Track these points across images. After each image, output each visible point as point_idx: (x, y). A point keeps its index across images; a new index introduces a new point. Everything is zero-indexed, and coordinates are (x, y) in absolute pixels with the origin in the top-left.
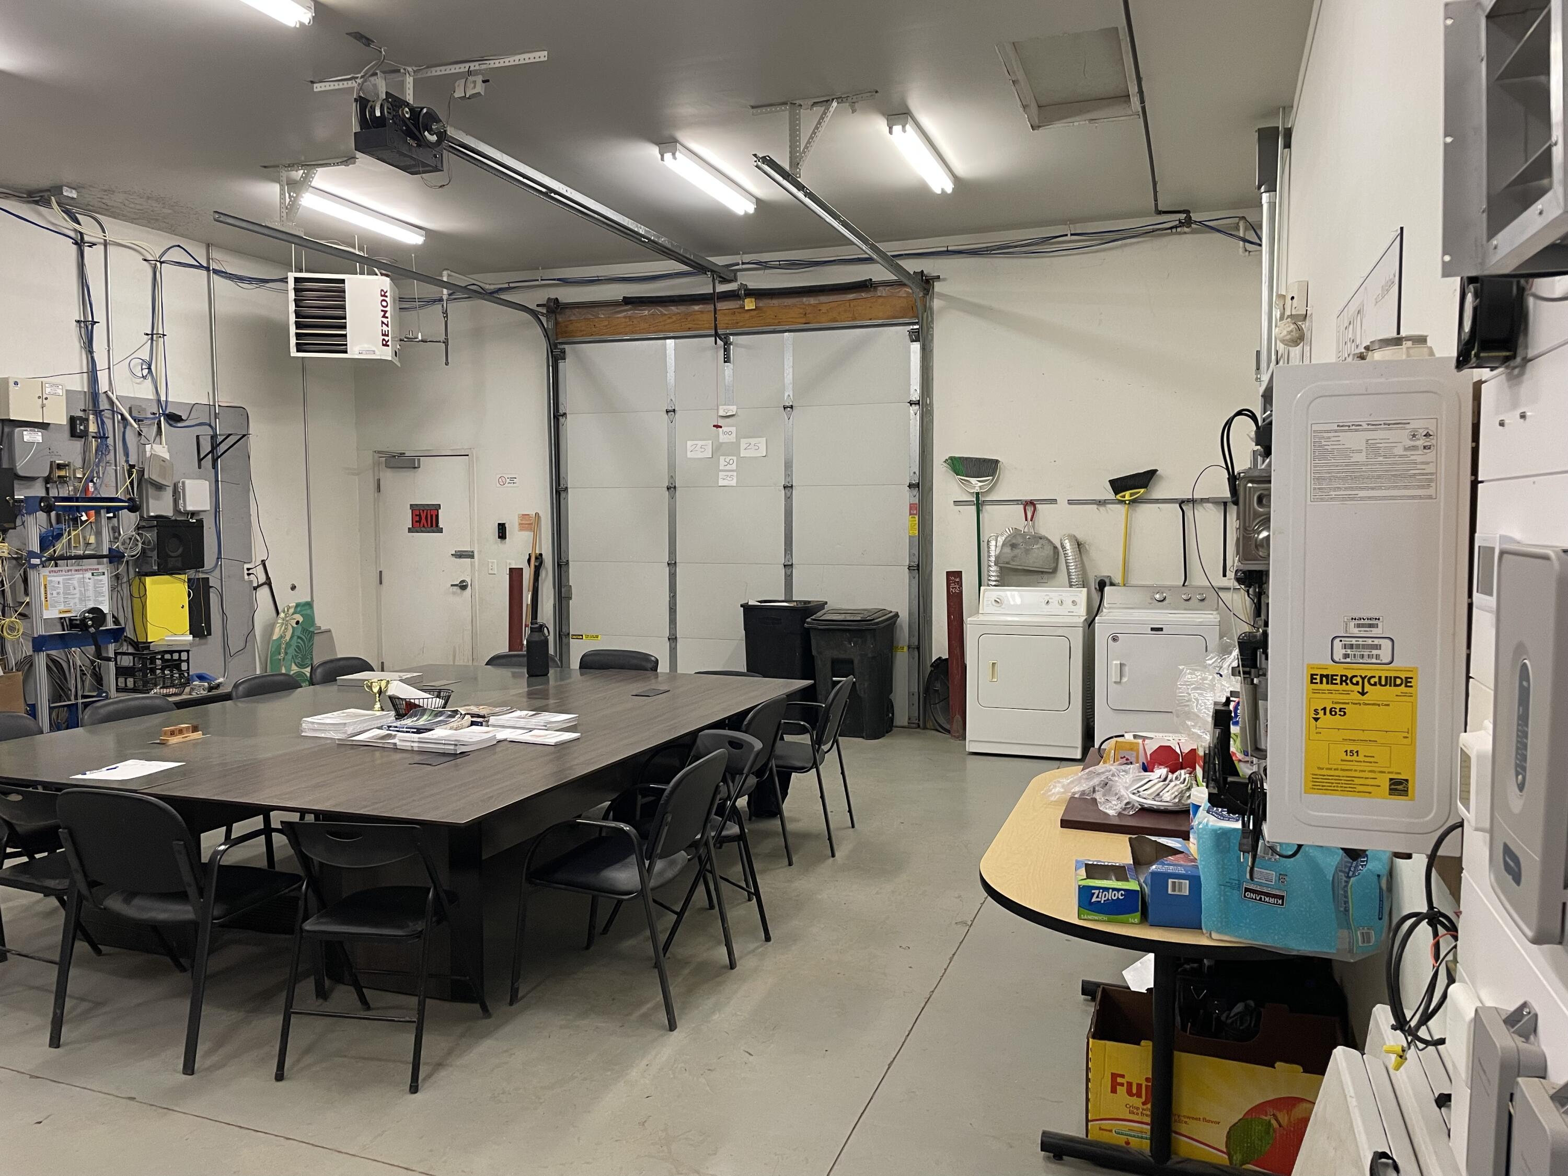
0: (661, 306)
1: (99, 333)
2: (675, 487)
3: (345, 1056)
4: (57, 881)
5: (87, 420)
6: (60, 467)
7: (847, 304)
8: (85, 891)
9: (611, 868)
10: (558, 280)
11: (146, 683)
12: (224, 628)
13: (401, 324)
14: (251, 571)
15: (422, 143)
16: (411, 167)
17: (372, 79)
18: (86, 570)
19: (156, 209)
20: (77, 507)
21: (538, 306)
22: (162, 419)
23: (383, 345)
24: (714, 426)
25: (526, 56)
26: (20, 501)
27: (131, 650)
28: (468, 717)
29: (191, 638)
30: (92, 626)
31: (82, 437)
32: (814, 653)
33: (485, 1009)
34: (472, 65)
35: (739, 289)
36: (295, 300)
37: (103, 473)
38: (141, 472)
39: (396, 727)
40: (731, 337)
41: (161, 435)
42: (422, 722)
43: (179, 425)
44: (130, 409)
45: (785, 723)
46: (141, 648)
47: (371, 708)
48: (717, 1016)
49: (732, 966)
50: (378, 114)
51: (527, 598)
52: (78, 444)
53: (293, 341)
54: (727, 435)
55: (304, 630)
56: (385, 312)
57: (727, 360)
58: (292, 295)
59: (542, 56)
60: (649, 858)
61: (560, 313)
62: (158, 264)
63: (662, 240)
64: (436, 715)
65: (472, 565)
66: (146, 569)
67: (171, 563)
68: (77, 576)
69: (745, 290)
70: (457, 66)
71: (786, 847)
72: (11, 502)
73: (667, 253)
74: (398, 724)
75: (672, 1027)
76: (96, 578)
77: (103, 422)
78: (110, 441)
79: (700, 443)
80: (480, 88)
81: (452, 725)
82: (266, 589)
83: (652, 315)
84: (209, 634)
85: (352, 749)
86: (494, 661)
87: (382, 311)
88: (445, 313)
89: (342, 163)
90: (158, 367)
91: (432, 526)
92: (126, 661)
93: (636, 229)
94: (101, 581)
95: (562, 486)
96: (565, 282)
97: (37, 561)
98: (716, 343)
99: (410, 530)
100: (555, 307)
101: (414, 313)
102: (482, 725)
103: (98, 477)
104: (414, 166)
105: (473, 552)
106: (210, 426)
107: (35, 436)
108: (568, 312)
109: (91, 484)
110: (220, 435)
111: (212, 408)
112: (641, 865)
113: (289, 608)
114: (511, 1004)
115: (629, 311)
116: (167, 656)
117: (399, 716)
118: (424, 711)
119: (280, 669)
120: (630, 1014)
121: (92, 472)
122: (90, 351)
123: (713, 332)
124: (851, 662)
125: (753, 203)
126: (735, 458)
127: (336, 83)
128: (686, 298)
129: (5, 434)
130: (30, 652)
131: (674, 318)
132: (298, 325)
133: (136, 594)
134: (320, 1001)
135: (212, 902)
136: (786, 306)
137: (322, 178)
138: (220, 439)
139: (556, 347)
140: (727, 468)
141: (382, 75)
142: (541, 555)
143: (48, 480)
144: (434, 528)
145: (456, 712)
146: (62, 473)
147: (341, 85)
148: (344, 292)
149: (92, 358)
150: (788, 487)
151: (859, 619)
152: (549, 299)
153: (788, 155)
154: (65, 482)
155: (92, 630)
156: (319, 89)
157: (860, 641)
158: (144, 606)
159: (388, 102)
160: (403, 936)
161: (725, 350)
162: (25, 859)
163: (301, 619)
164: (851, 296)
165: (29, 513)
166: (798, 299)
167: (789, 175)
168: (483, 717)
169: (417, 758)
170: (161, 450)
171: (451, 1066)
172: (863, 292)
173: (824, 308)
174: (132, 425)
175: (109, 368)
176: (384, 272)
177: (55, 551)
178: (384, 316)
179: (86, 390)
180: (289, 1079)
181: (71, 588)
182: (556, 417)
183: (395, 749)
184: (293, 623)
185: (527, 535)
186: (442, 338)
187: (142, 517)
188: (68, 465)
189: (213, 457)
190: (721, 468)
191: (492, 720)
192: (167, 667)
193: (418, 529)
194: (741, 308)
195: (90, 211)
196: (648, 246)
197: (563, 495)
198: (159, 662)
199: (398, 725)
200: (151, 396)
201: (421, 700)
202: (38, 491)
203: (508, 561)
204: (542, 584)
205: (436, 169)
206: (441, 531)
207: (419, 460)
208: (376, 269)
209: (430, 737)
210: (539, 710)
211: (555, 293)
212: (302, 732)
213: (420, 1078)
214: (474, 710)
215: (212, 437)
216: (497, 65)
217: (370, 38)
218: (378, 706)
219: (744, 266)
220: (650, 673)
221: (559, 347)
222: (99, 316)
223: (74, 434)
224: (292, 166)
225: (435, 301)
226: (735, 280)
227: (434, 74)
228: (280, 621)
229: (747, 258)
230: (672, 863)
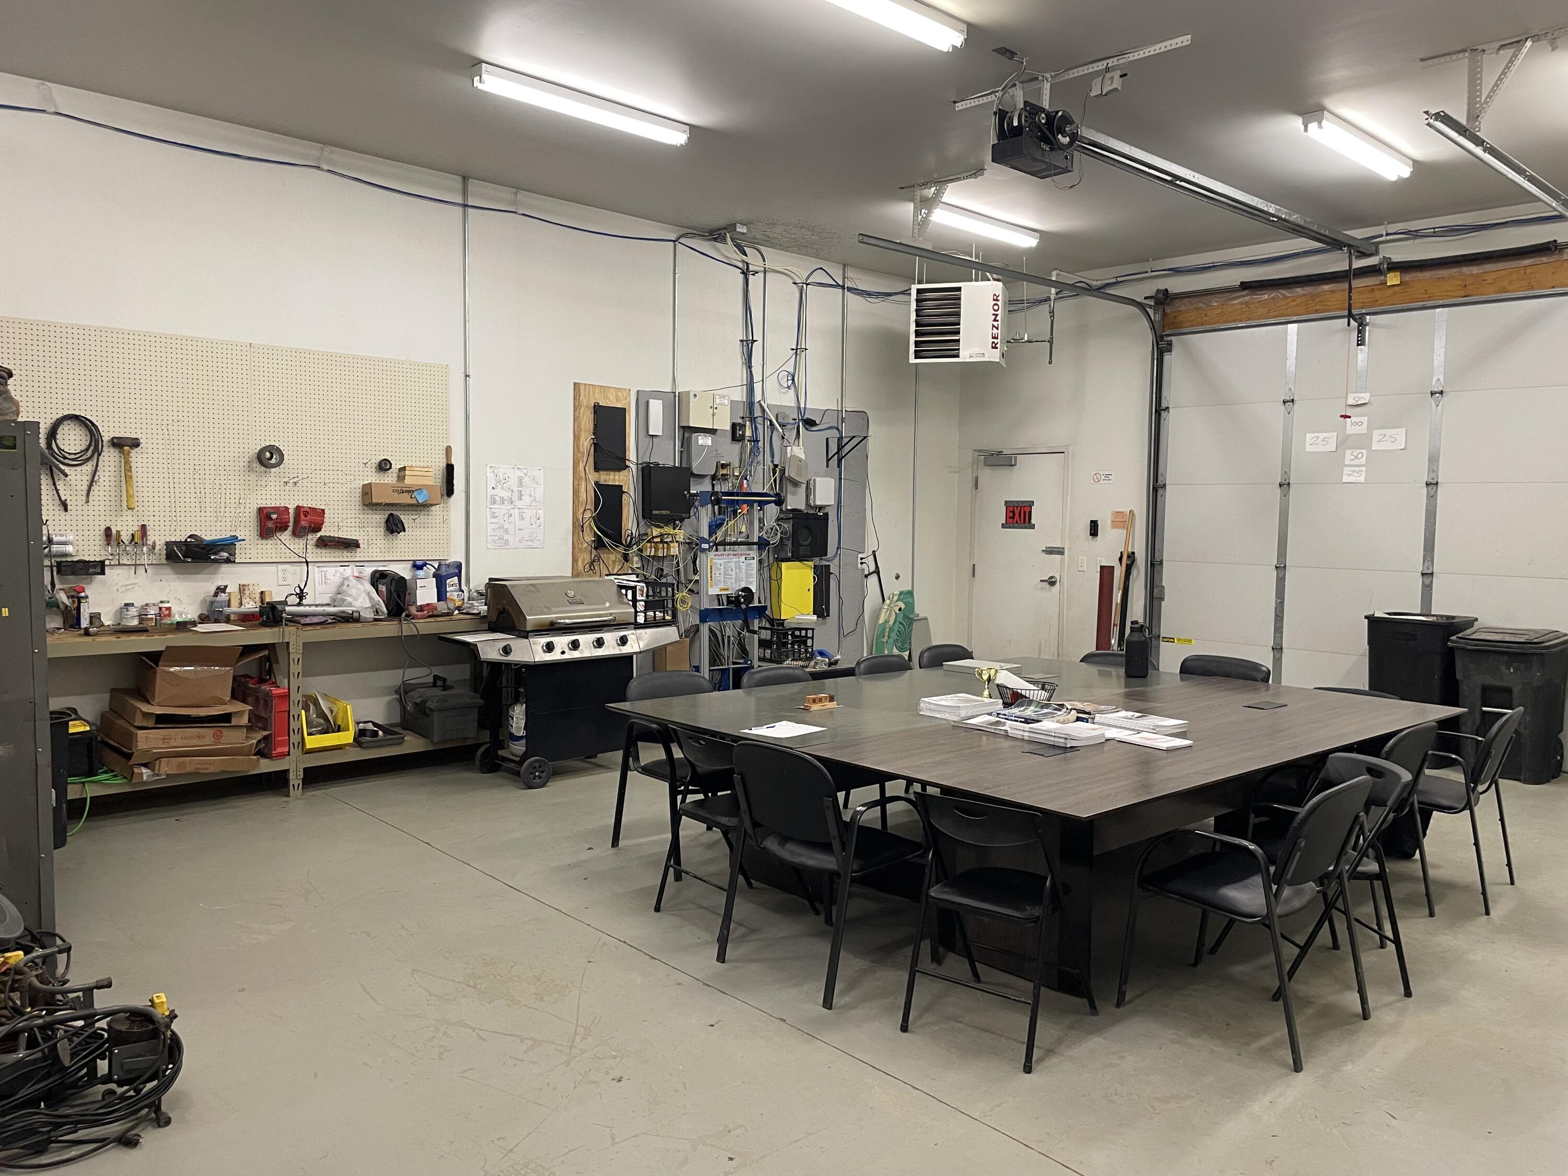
0: (1282, 289)
1: (757, 349)
2: (1289, 483)
3: (961, 1022)
4: (727, 819)
5: (745, 426)
6: (724, 466)
7: (1523, 272)
8: (750, 830)
9: (1229, 886)
10: (1169, 270)
11: (780, 654)
12: (840, 610)
13: (1009, 325)
14: (863, 561)
15: (1055, 146)
16: (1040, 171)
17: (1011, 90)
18: (741, 555)
19: (805, 237)
20: (738, 501)
21: (1146, 298)
22: (801, 424)
23: (993, 348)
24: (1342, 416)
25: (1168, 43)
26: (696, 495)
27: (768, 626)
28: (1074, 712)
29: (815, 617)
30: (743, 603)
31: (740, 441)
32: (1459, 676)
33: (1093, 1006)
34: (1110, 61)
35: (1381, 264)
36: (917, 310)
37: (755, 472)
38: (783, 471)
39: (1005, 715)
40: (1368, 317)
41: (799, 438)
42: (1030, 712)
43: (814, 429)
44: (777, 415)
45: (1433, 754)
46: (777, 625)
47: (981, 695)
48: (1350, 1067)
49: (1366, 1016)
50: (1015, 123)
51: (1117, 597)
52: (737, 447)
53: (912, 348)
54: (1356, 426)
55: (906, 617)
56: (996, 315)
57: (1361, 342)
58: (914, 306)
59: (1185, 40)
60: (1278, 883)
61: (1168, 304)
62: (805, 286)
63: (1294, 218)
64: (1042, 707)
65: (1062, 561)
66: (782, 556)
67: (802, 551)
68: (734, 560)
69: (1388, 264)
70: (1095, 65)
71: (1428, 895)
72: (688, 496)
73: (1297, 230)
74: (1006, 712)
75: (1297, 1067)
76: (748, 562)
77: (756, 428)
78: (761, 444)
79: (1322, 435)
80: (1117, 83)
81: (1059, 718)
82: (875, 577)
83: (1273, 298)
84: (828, 615)
85: (966, 732)
86: (1086, 659)
87: (994, 315)
88: (1052, 312)
89: (970, 176)
90: (800, 378)
91: (1024, 522)
92: (766, 635)
93: (1266, 209)
94: (751, 564)
95: (1160, 482)
96: (1177, 271)
97: (706, 546)
98: (1349, 325)
99: (1003, 526)
100: (1164, 299)
101: (1022, 314)
102: (1087, 722)
103: (751, 475)
104: (1045, 170)
105: (1063, 548)
106: (838, 429)
107: (705, 439)
108: (1177, 303)
109: (745, 482)
110: (846, 437)
111: (840, 413)
112: (1267, 889)
113: (894, 595)
114: (1118, 1005)
115: (1246, 296)
116: (797, 633)
117: (1007, 705)
118: (1030, 702)
119: (884, 651)
120: (1247, 1044)
121: (746, 470)
122: (750, 367)
123: (1346, 313)
124: (1509, 691)
125: (1409, 166)
126: (1365, 452)
127: (976, 100)
128: (1315, 278)
129: (686, 438)
130: (698, 623)
131: (1299, 301)
132: (917, 334)
133: (774, 577)
134: (935, 965)
135: (852, 857)
136: (1439, 278)
137: (952, 194)
138: (845, 441)
139: (1162, 339)
140: (1353, 463)
141: (1021, 85)
142: (1133, 553)
143: (714, 477)
144: (1027, 524)
145: (1062, 706)
146: (724, 472)
147: (981, 101)
148: (960, 299)
149: (751, 372)
150: (1432, 485)
151: (1524, 641)
152: (1158, 290)
153: (1465, 108)
154: (727, 479)
155: (743, 606)
156: (961, 108)
157: (1522, 666)
158: (779, 588)
159: (1026, 110)
160: (1021, 918)
161: (1359, 332)
162: (701, 796)
163: (903, 607)
164: (1526, 262)
165: (702, 506)
166: (1455, 270)
167: (1466, 130)
168: (1089, 713)
169: (1027, 747)
170: (798, 451)
171: (1062, 1055)
172: (1544, 256)
173: (1490, 278)
174: (777, 429)
175: (763, 380)
176: (995, 276)
177: (716, 538)
178: (995, 320)
179: (745, 400)
180: (912, 1032)
181: (730, 570)
182: (1158, 410)
183: (1006, 736)
184: (897, 609)
185: (1122, 533)
186: (1048, 337)
187: (781, 510)
188: (729, 465)
189: (838, 457)
190: (1346, 463)
191: (1098, 717)
192: (796, 642)
193: (1011, 525)
194: (1382, 284)
195: (754, 244)
196: (1278, 225)
197: (1160, 492)
198: (790, 637)
199: (1007, 714)
200: (793, 404)
201: (1028, 691)
202: (706, 486)
203: (1099, 559)
204: (1133, 585)
205: (1066, 170)
206: (1033, 527)
207: (1016, 458)
208: (988, 274)
209: (1040, 728)
210: (1145, 712)
211: (1162, 284)
212: (920, 710)
213: (1034, 1059)
214: (1080, 706)
215: (838, 439)
216: (1137, 57)
217: (1013, 50)
218: (986, 693)
219: (1389, 238)
220: (1261, 685)
221: (1166, 339)
222: (758, 336)
223: (734, 438)
224: (926, 185)
225: (1041, 301)
226: (1376, 253)
227: (1072, 76)
228: (885, 607)
229: (1392, 228)
230: (1299, 893)
